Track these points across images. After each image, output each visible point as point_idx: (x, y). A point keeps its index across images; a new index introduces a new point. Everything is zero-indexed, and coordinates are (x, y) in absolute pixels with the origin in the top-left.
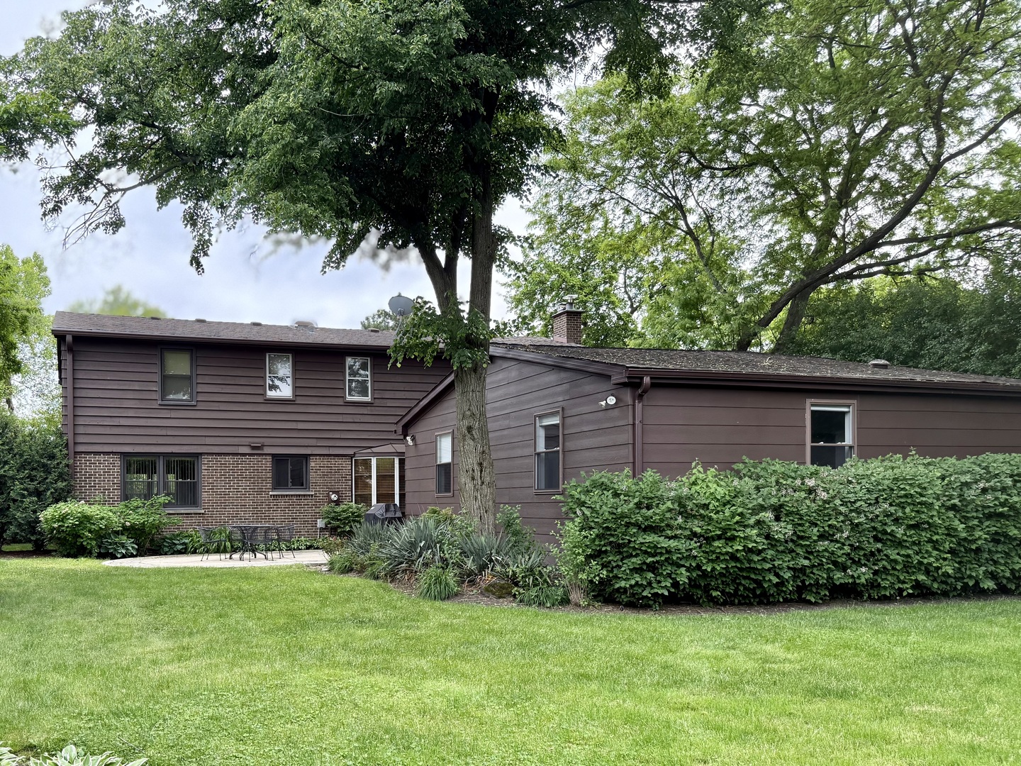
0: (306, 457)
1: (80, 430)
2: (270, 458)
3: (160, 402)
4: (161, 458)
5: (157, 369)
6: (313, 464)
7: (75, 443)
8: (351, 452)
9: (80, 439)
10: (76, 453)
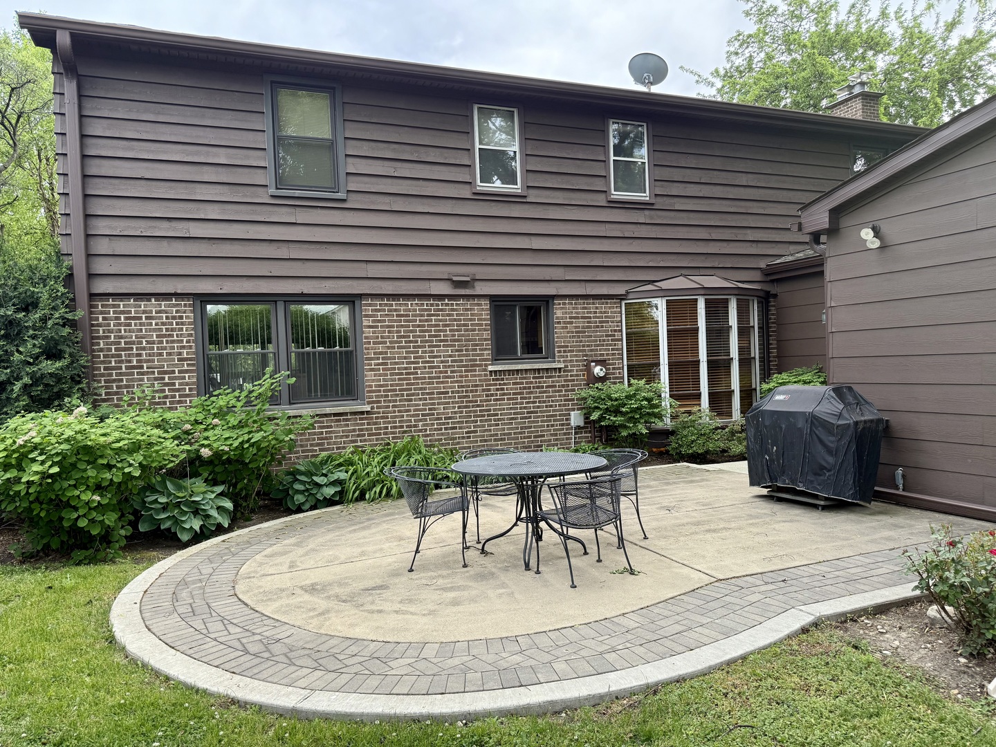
0: (548, 300)
1: (101, 246)
2: (485, 304)
3: (272, 191)
4: (281, 306)
5: (265, 123)
6: (559, 313)
7: (91, 276)
8: (620, 290)
9: (102, 266)
10: (92, 296)
